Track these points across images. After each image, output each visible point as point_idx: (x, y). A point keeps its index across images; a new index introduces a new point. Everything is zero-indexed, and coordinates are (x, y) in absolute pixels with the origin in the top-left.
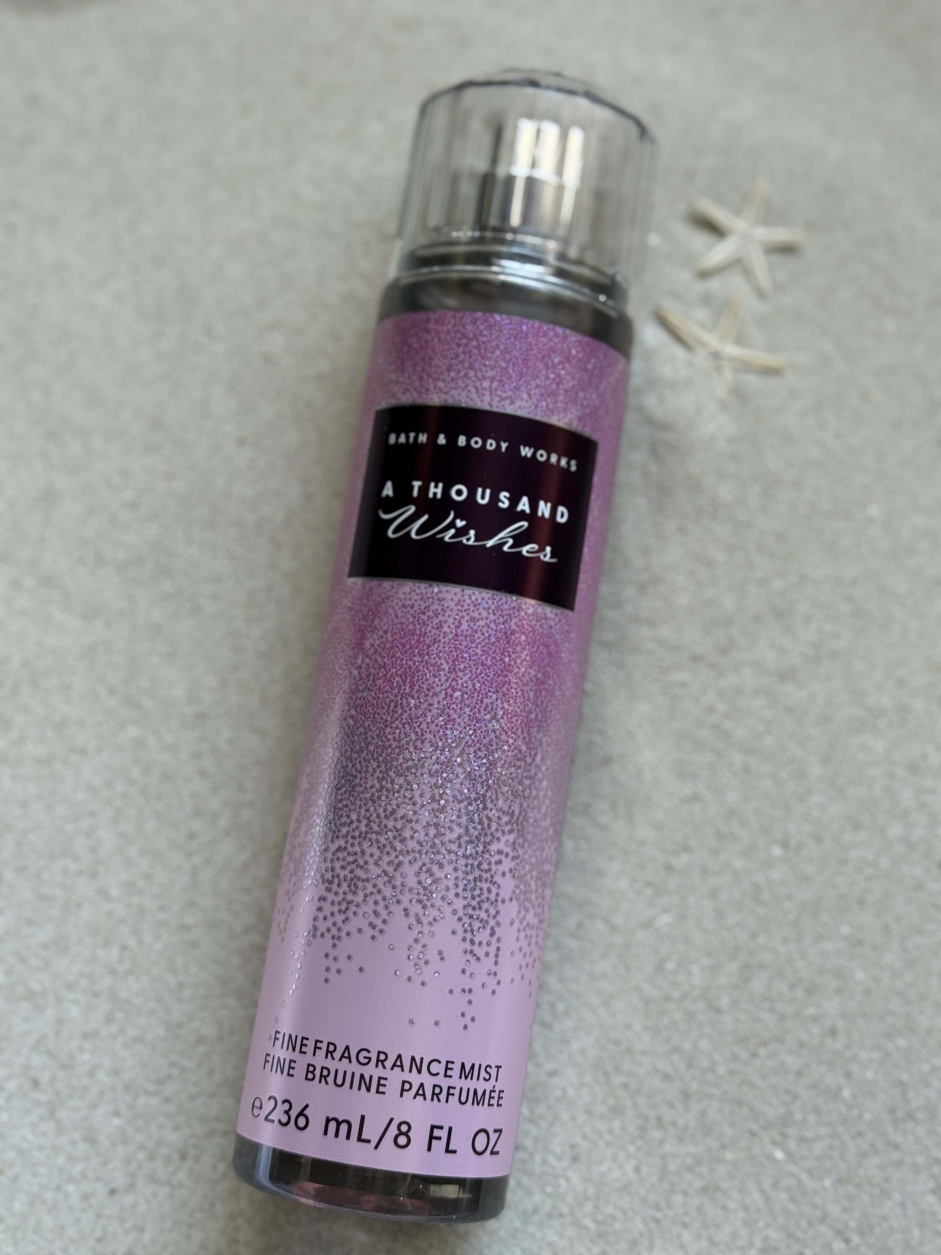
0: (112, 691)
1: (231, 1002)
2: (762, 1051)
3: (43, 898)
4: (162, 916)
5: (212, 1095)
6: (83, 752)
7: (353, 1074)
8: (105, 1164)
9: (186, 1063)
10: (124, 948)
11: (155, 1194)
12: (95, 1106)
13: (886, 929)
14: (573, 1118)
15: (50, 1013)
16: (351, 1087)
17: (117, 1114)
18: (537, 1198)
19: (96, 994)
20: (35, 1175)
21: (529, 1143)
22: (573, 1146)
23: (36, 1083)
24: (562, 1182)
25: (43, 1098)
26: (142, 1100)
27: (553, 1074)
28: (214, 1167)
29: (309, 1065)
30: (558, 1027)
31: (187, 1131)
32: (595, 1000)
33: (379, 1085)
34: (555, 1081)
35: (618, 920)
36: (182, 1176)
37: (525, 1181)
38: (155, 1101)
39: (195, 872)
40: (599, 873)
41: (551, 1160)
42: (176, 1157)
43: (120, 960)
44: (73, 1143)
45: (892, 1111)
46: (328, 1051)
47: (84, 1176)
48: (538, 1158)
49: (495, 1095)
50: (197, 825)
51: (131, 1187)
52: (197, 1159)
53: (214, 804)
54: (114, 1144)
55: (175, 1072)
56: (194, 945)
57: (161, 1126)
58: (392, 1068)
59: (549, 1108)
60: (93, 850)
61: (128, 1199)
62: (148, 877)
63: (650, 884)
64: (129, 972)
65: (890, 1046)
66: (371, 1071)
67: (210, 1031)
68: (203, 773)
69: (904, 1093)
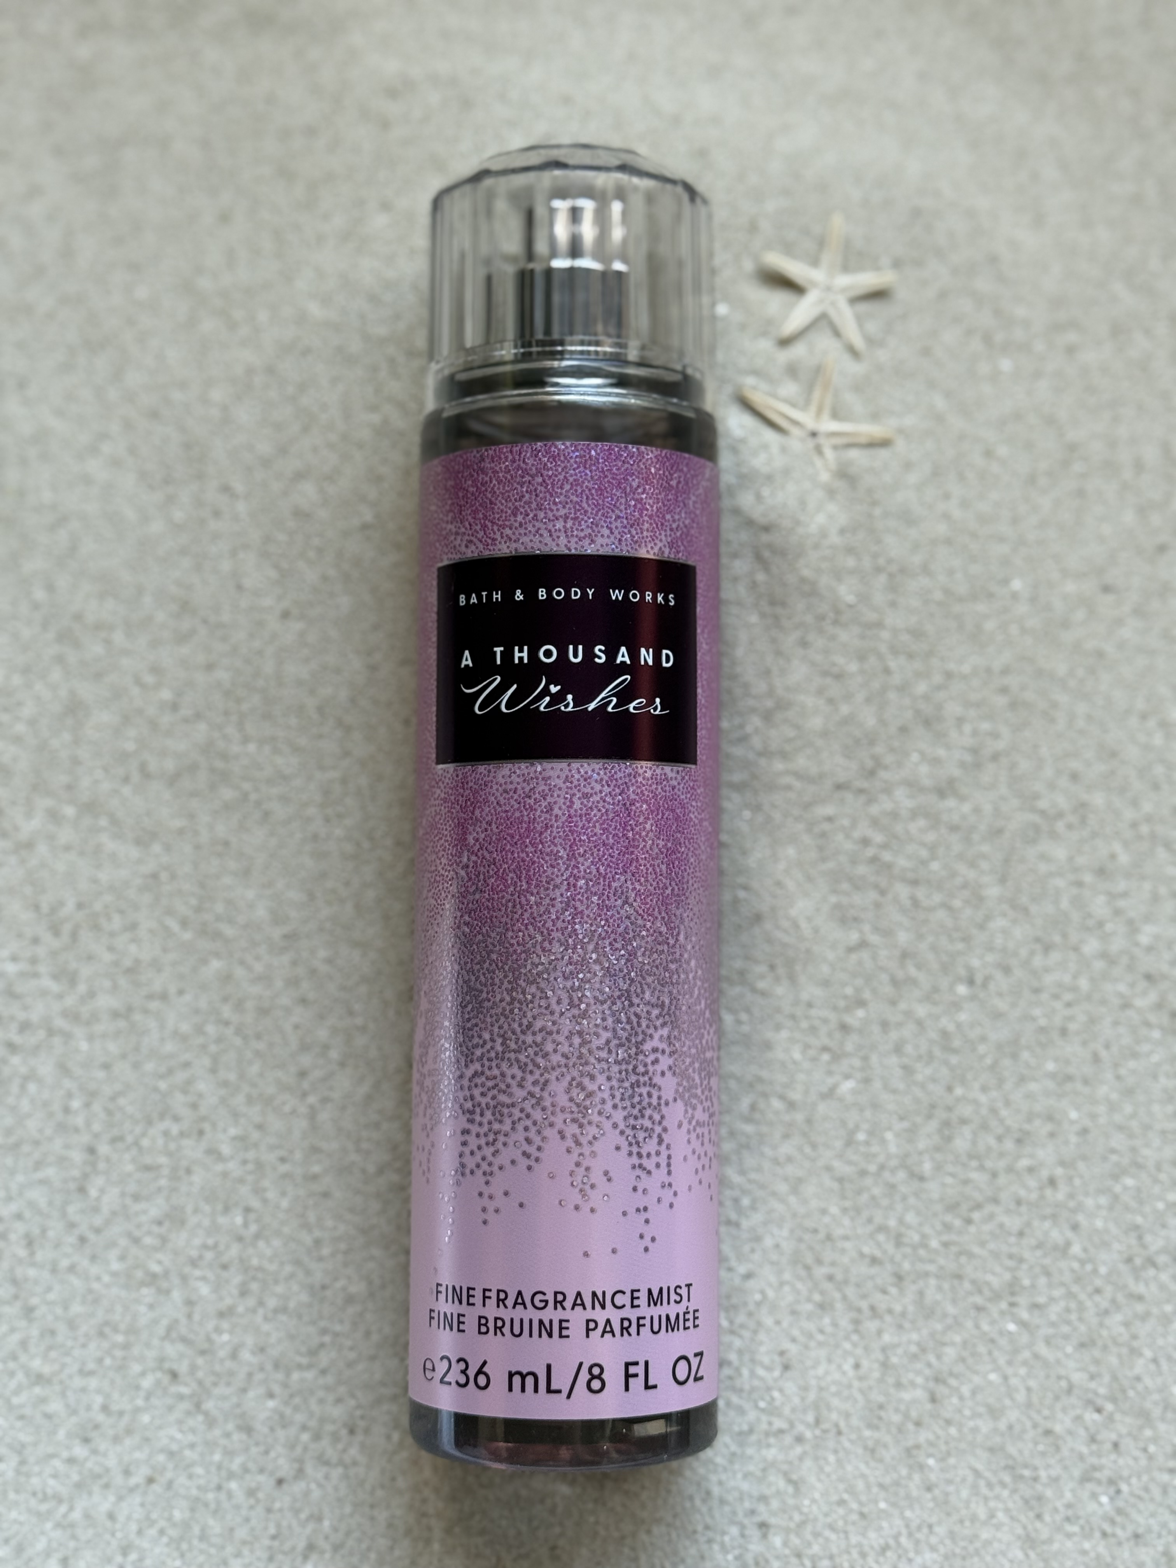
0: (184, 923)
1: (376, 1252)
2: (976, 1216)
3: (148, 1168)
4: (284, 1168)
5: (373, 1358)
6: (164, 997)
7: (531, 1321)
8: (267, 1452)
9: (338, 1328)
10: (247, 1210)
11: (327, 1477)
12: (244, 1390)
13: (1096, 1059)
14: (778, 1323)
15: (177, 1295)
16: (531, 1336)
17: (271, 1395)
18: (752, 1415)
19: (225, 1267)
20: (190, 1477)
21: (733, 1357)
22: (782, 1353)
23: (174, 1375)
24: (776, 1394)
25: (185, 1390)
26: (296, 1376)
27: (748, 1276)
28: (388, 1437)
29: (480, 1317)
30: (745, 1224)
31: (352, 1403)
32: (782, 1188)
33: (561, 1328)
34: (751, 1284)
35: (796, 1095)
36: (354, 1452)
37: (735, 1399)
38: (309, 1375)
39: (312, 1115)
40: (768, 1046)
41: (761, 1372)
42: (344, 1432)
43: (246, 1225)
44: (228, 1435)
45: (1129, 1260)
46: (499, 1300)
47: (246, 1470)
48: (745, 1372)
49: (690, 1316)
50: (306, 1060)
51: (300, 1473)
52: (367, 1431)
53: (322, 1034)
54: (272, 1429)
55: (327, 1339)
56: (326, 1195)
57: (321, 1401)
58: (573, 1308)
59: (750, 1314)
60: (194, 1106)
61: (298, 1487)
62: (260, 1127)
63: (825, 1049)
64: (257, 1236)
65: (1118, 1189)
66: (550, 1314)
67: (358, 1288)
68: (303, 1001)
69: (1140, 1238)
